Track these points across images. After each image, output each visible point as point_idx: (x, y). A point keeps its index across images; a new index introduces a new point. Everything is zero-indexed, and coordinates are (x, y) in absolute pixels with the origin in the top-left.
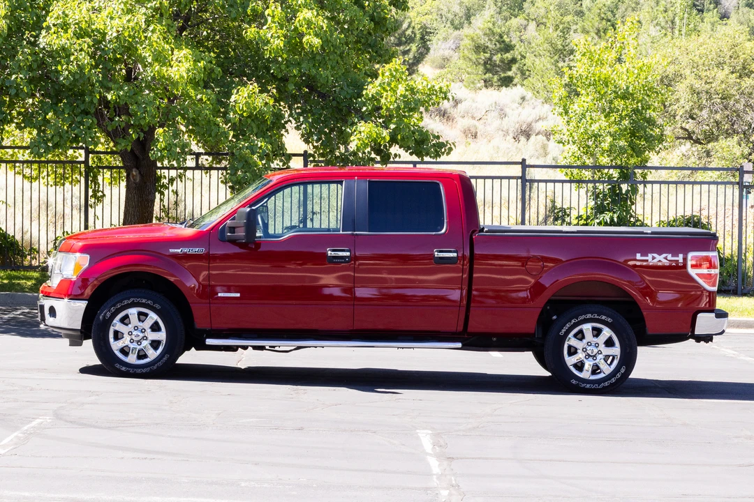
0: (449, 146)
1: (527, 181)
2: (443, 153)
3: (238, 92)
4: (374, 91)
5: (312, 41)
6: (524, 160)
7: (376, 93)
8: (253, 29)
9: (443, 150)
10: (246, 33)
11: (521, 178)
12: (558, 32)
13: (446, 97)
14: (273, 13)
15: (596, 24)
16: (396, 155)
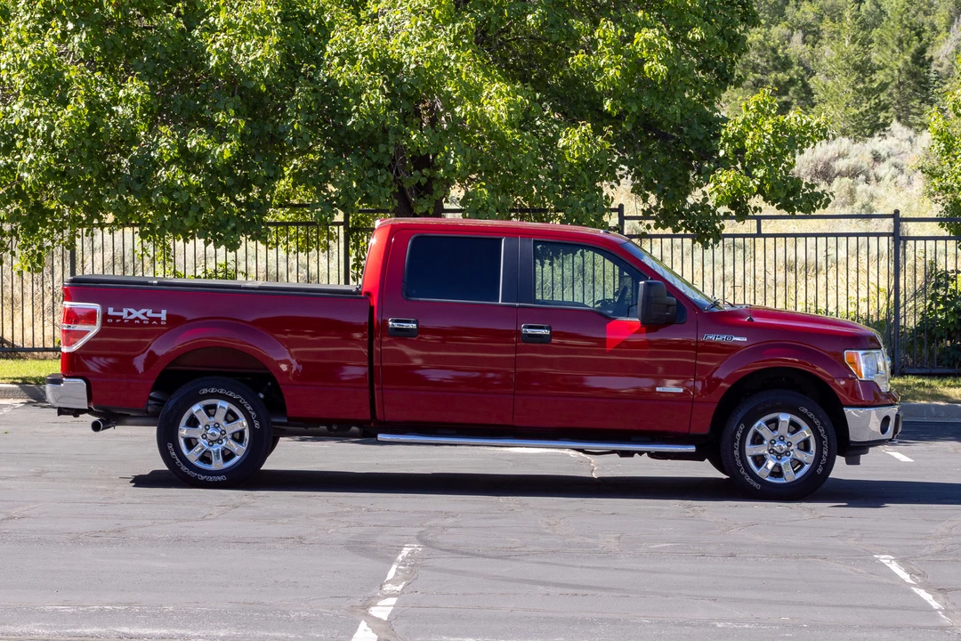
0: (826, 197)
1: (901, 238)
2: (818, 207)
3: (567, 134)
4: (736, 129)
5: (656, 67)
6: (897, 212)
7: (739, 132)
8: (582, 56)
9: (818, 203)
10: (573, 60)
11: (892, 234)
12: (856, 45)
13: (825, 135)
14: (604, 34)
15: (898, 34)
16: (756, 209)
